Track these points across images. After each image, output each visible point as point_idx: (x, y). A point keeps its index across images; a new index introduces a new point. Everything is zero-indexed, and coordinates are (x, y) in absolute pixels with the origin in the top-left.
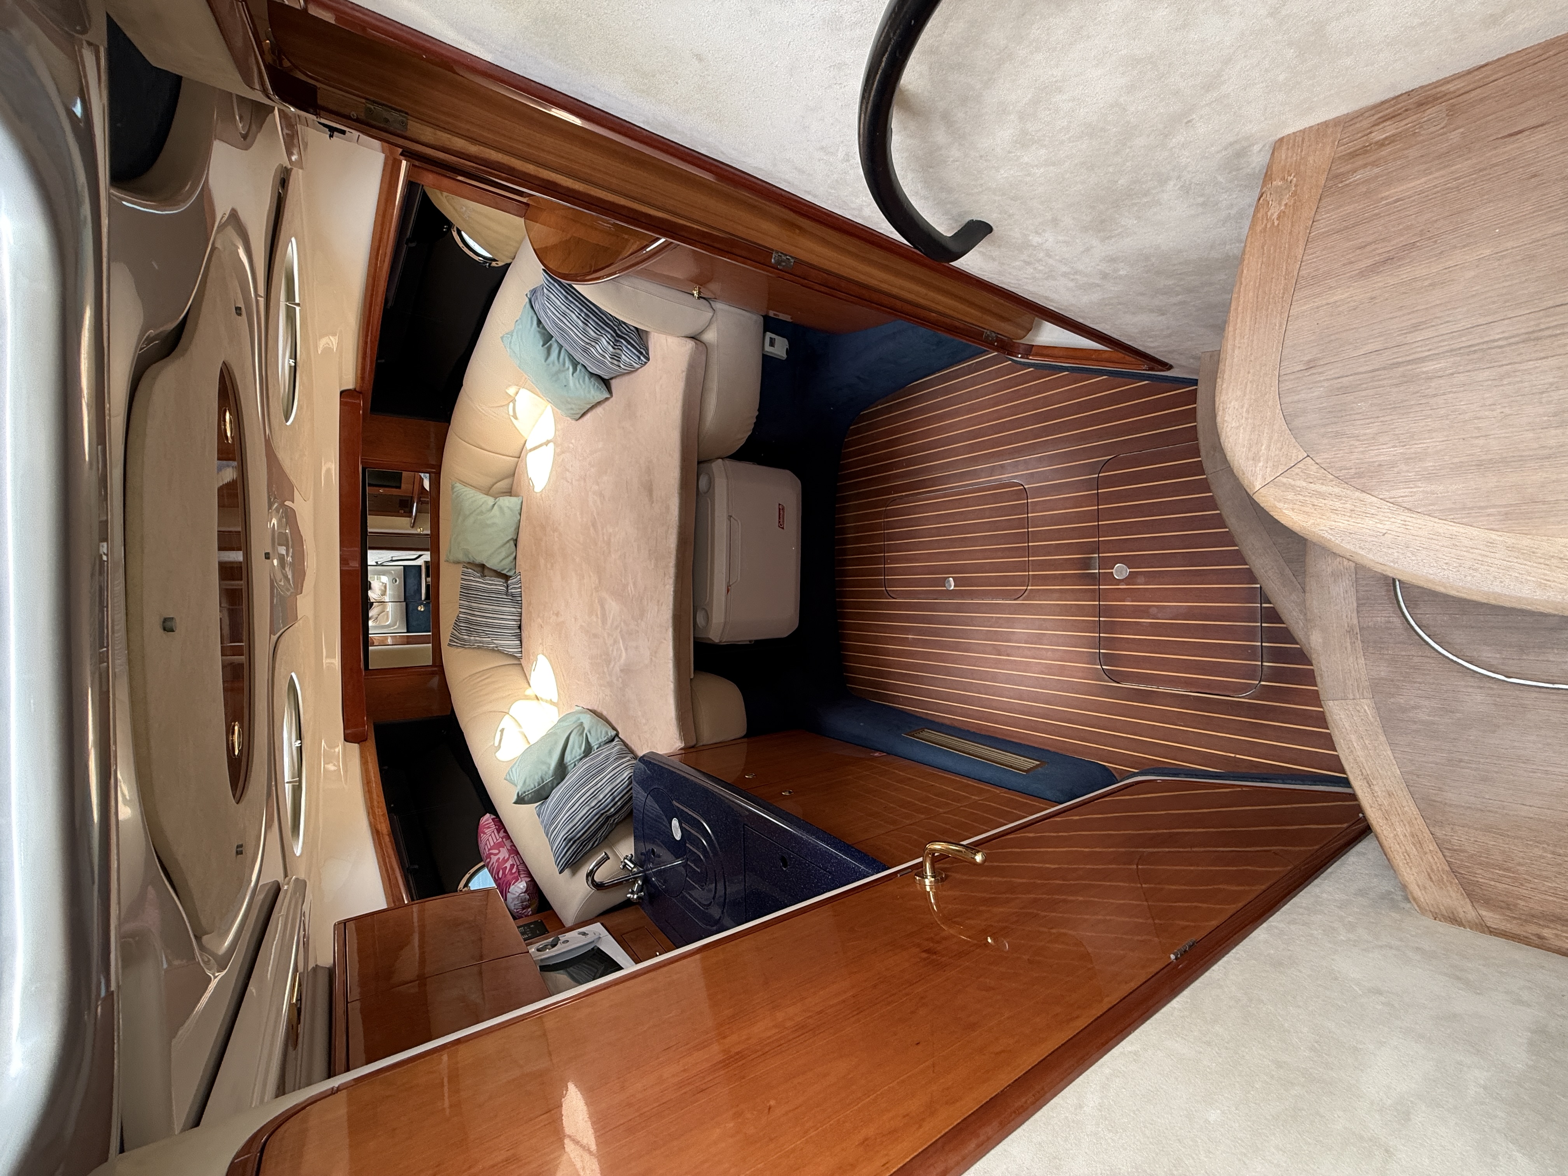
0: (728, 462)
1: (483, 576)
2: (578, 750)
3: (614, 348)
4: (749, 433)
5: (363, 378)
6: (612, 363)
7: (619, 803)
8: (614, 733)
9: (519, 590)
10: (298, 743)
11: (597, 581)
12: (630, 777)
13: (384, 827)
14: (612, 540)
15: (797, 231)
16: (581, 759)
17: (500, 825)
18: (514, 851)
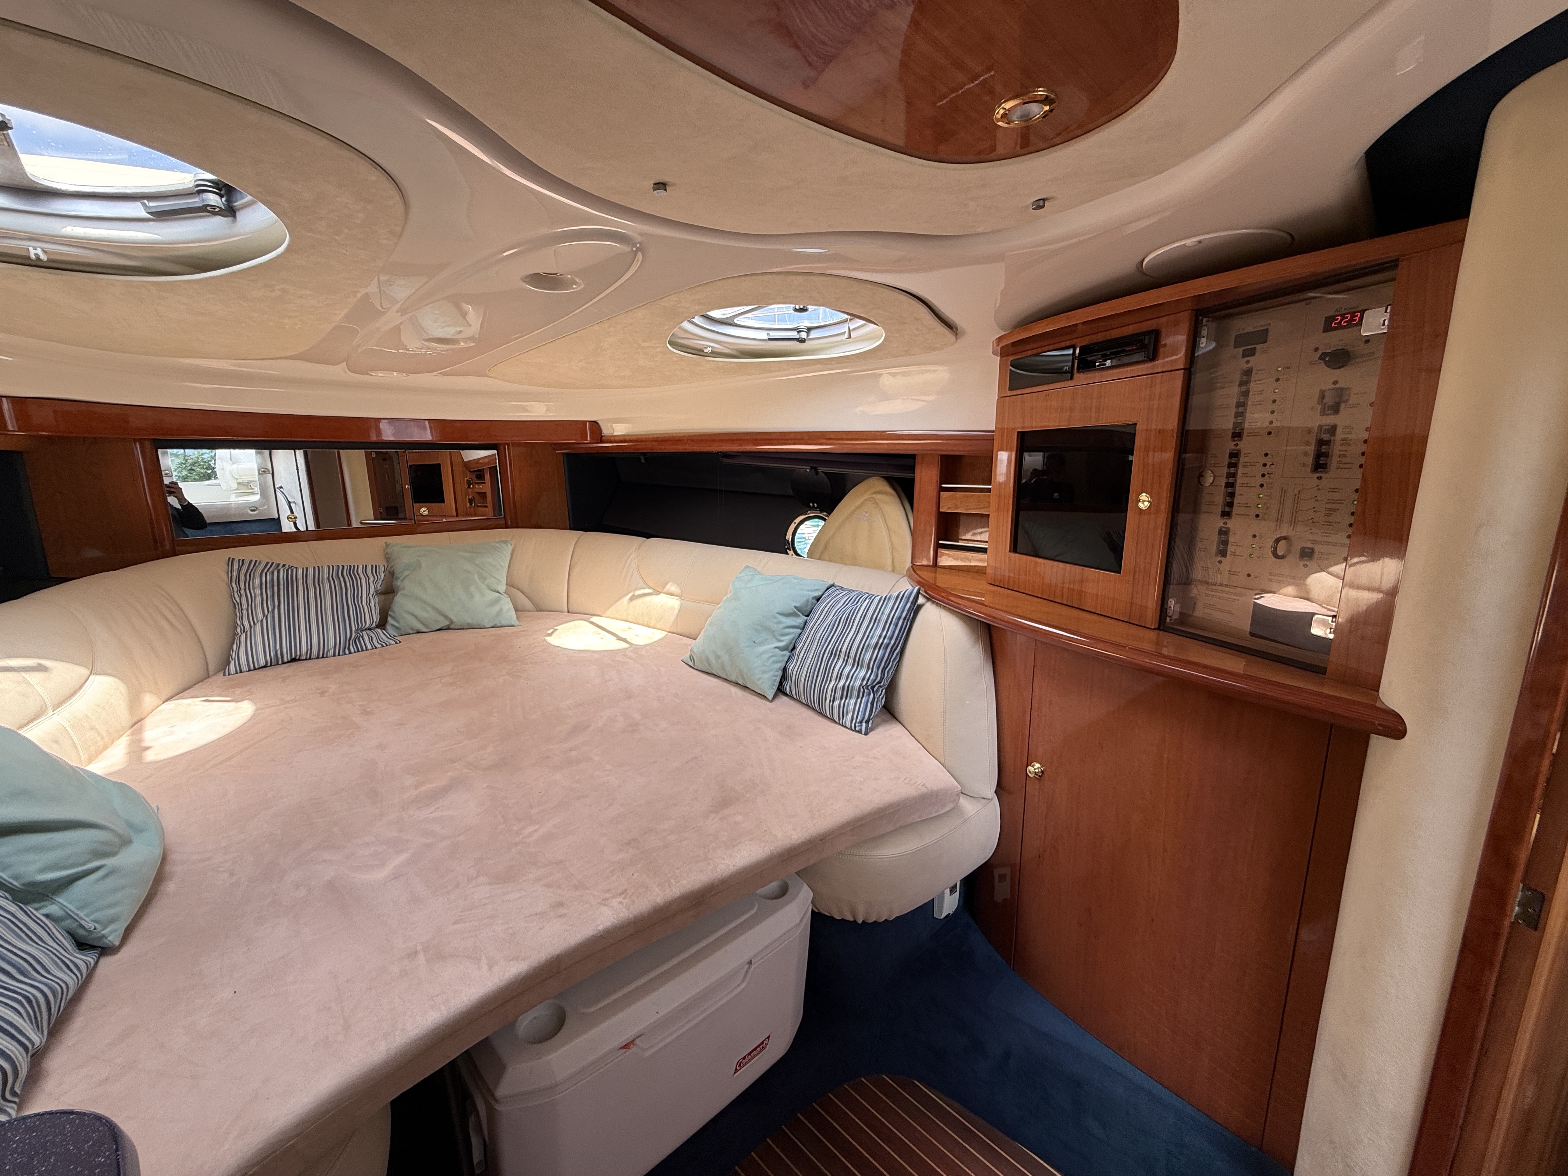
1: (378, 593)
3: (860, 687)
5: (618, 442)
8: (114, 939)
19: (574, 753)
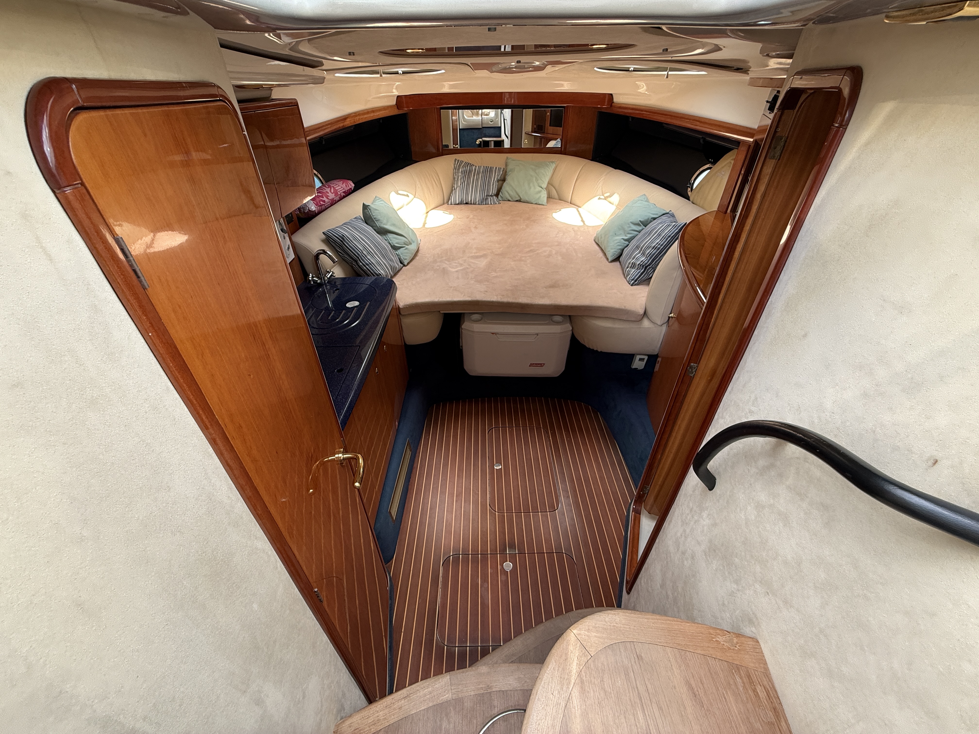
0: (570, 333)
1: (498, 181)
2: (396, 242)
3: (639, 265)
4: (587, 346)
5: (620, 108)
6: (629, 263)
7: (365, 268)
8: (406, 264)
9: (489, 203)
10: (400, 72)
11: (497, 253)
12: (381, 275)
13: (348, 123)
14: (522, 263)
15: (709, 378)
16: (390, 244)
17: (348, 193)
18: (333, 203)
19: (524, 258)
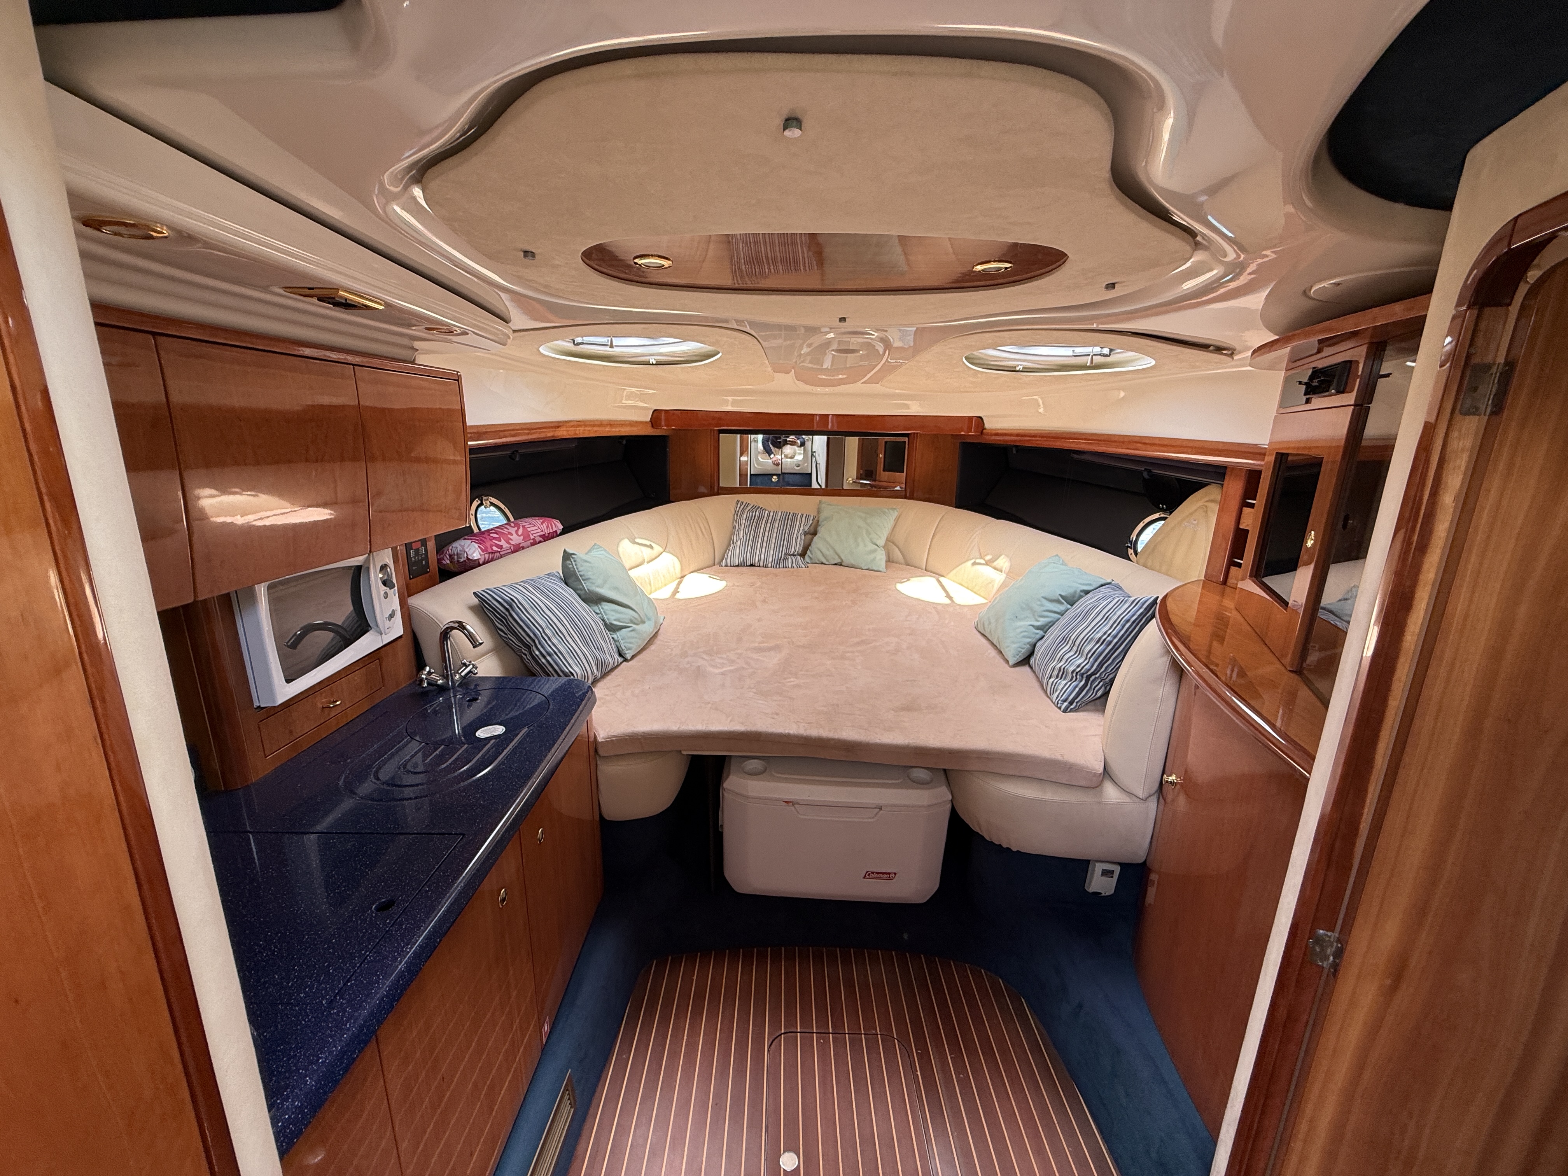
0: (949, 806)
1: (805, 534)
2: (613, 618)
3: (1073, 672)
4: (988, 838)
5: (997, 434)
6: (1053, 670)
7: (544, 661)
8: (628, 657)
9: (790, 566)
10: (652, 361)
11: (800, 644)
13: (562, 433)
14: (847, 662)
16: (603, 620)
17: (546, 538)
18: (516, 549)
19: (849, 654)
